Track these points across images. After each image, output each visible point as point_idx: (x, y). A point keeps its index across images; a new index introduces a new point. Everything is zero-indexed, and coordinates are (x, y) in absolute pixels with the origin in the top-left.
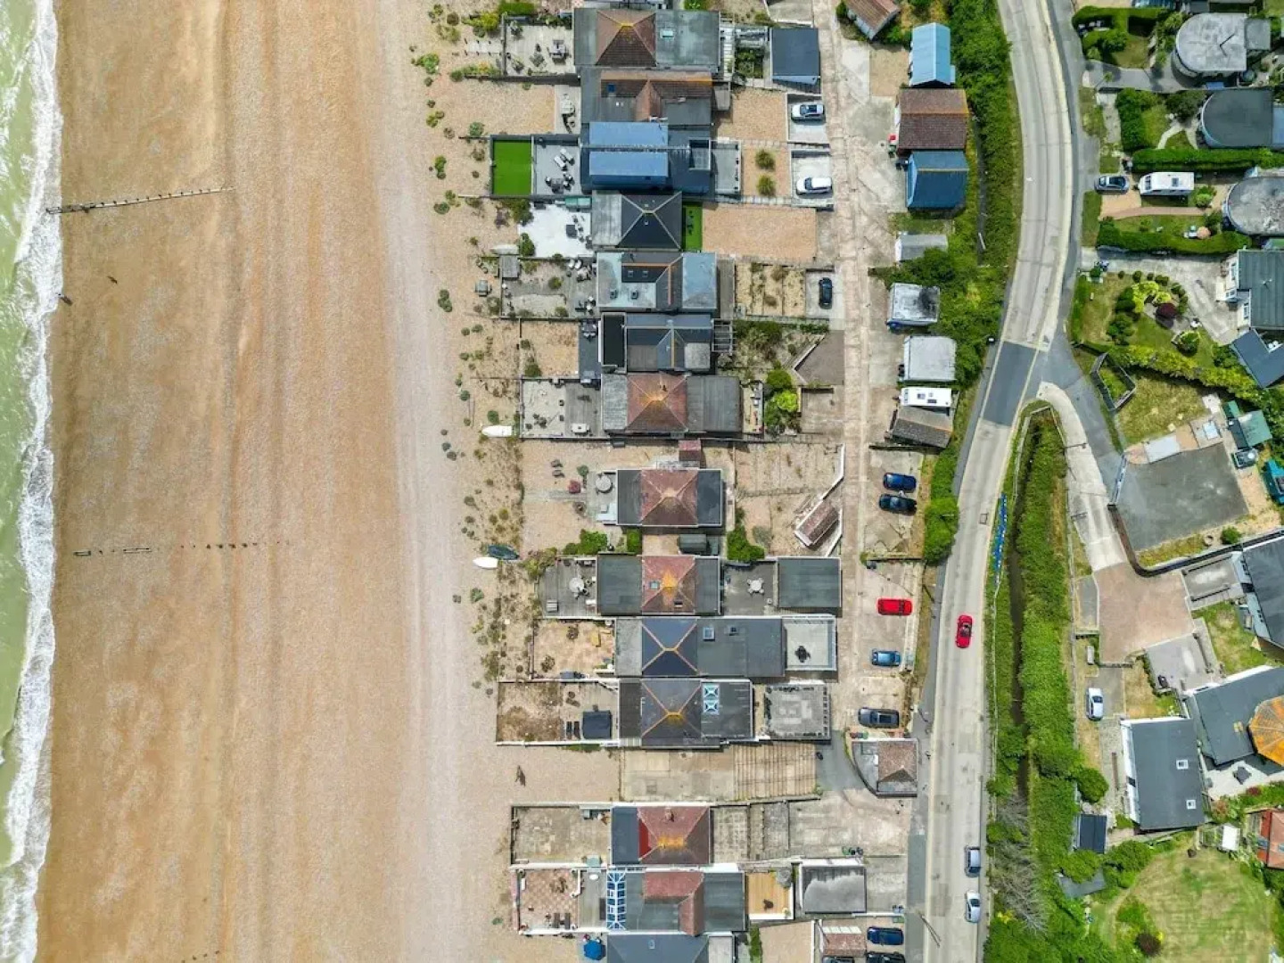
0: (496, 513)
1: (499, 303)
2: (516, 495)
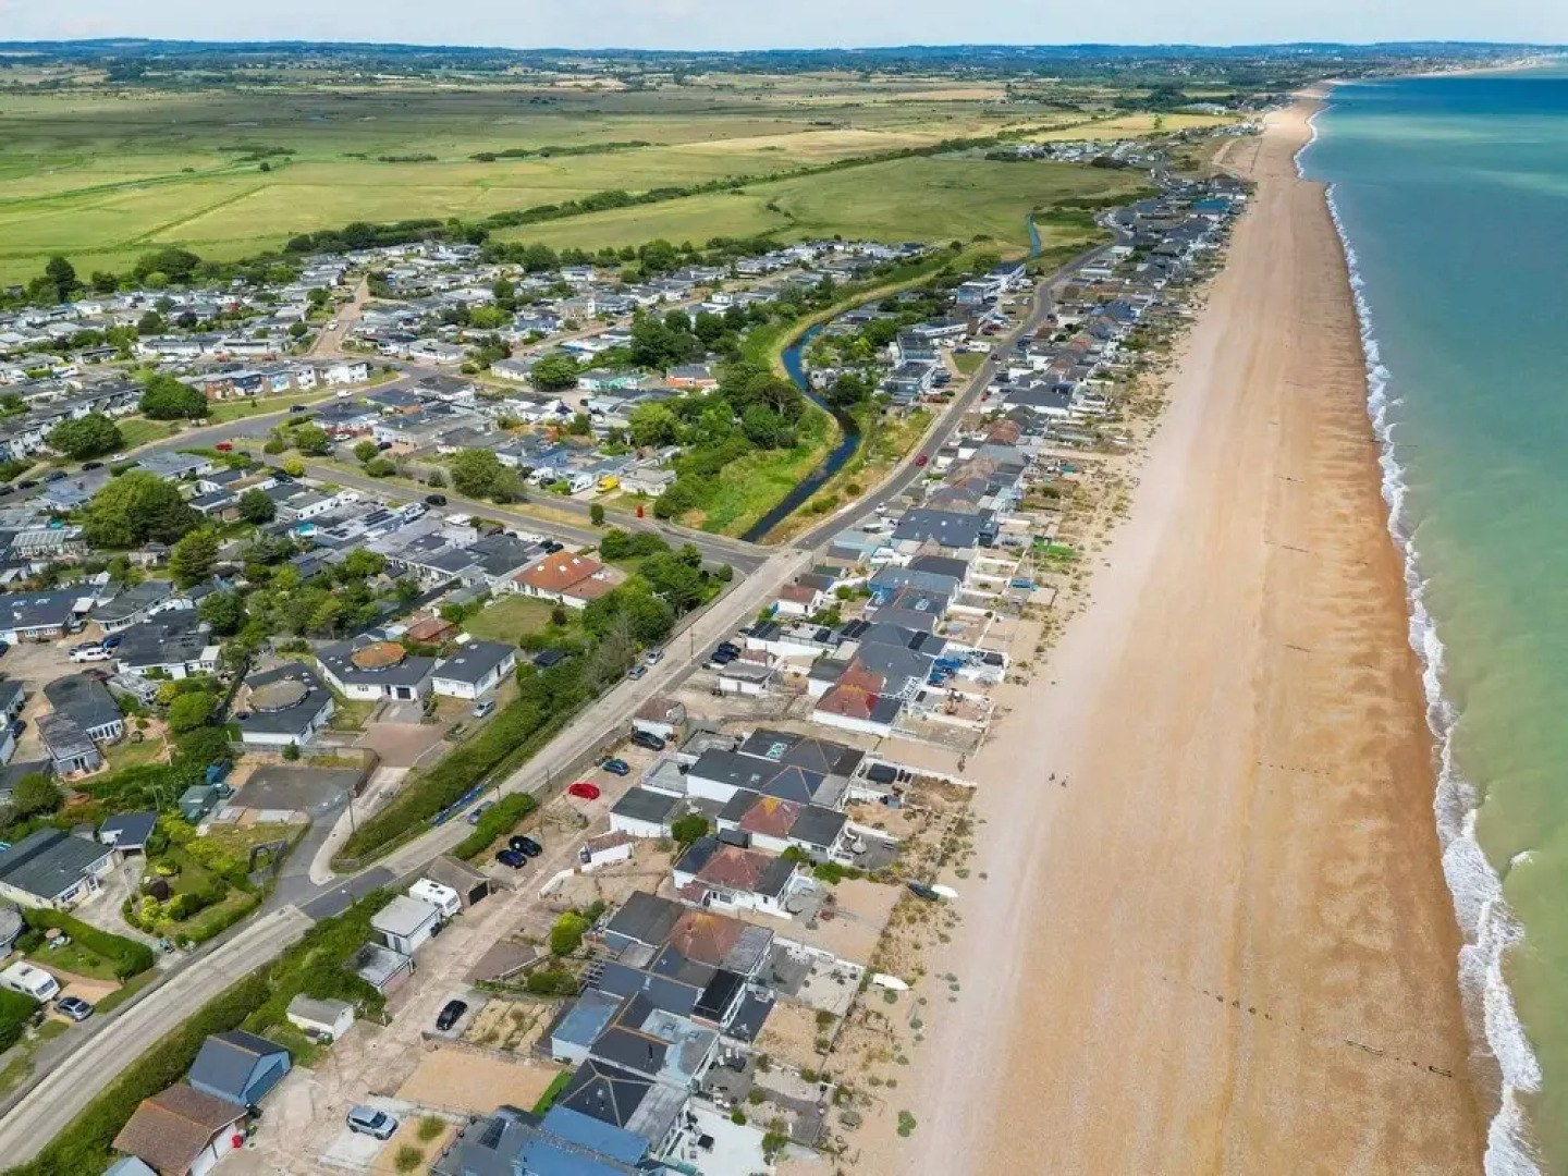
0: (918, 923)
1: (836, 1101)
2: (894, 931)
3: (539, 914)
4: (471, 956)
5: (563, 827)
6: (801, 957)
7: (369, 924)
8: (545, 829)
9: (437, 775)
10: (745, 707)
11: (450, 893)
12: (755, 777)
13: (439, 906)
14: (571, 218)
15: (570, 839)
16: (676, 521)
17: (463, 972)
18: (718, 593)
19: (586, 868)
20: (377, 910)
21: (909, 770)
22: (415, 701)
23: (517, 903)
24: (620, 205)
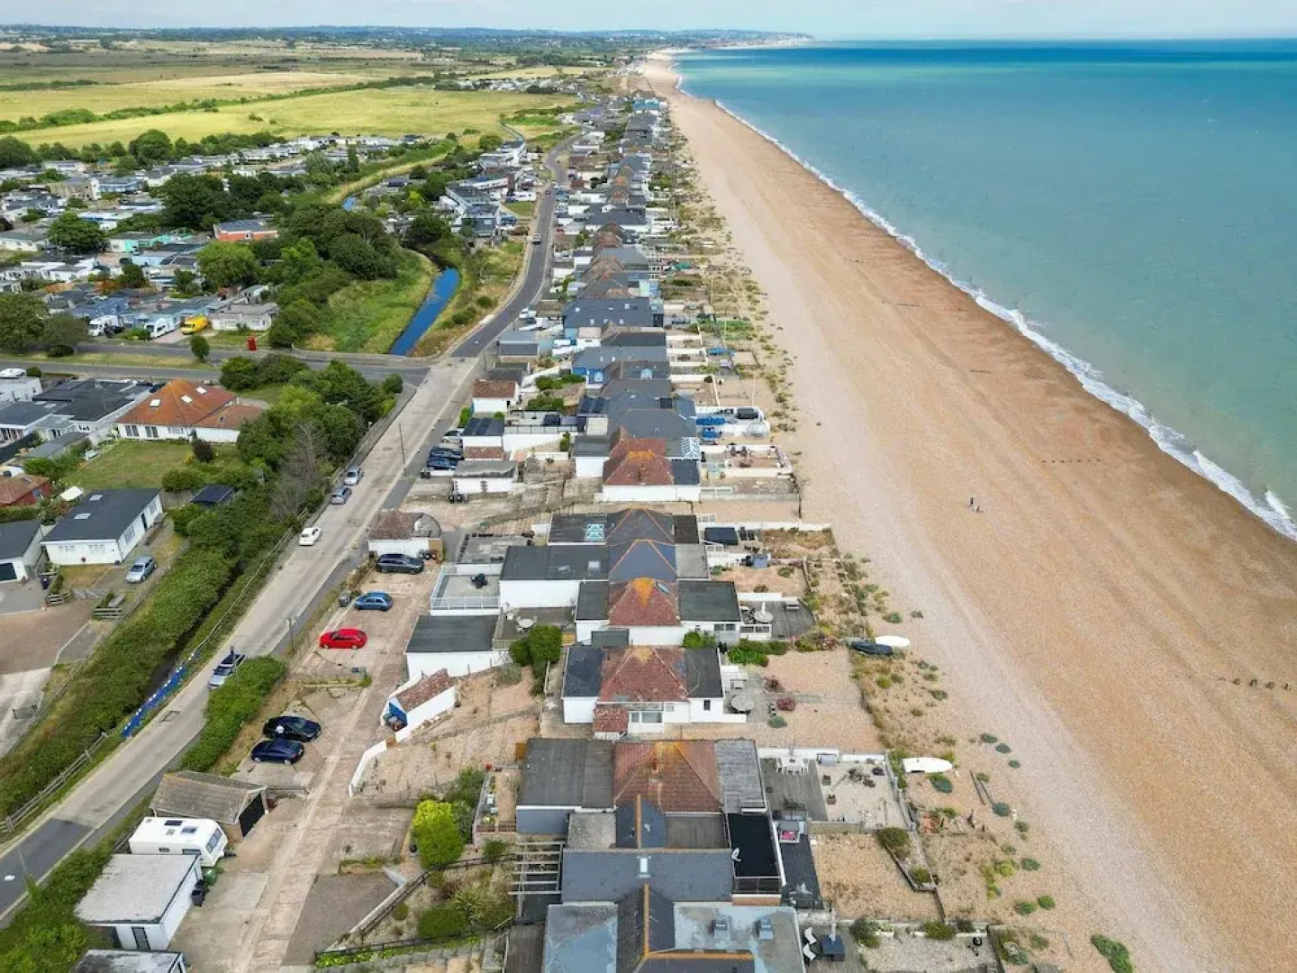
0: (894, 685)
2: (876, 703)
3: (364, 817)
4: (280, 917)
5: (336, 691)
6: (800, 764)
7: (74, 921)
8: (309, 700)
9: (103, 667)
10: (499, 507)
11: (207, 827)
12: (594, 565)
13: (196, 852)
14: (32, 131)
15: (354, 704)
16: (302, 347)
17: (277, 947)
18: (394, 405)
19: (401, 735)
20: (81, 893)
21: (749, 526)
22: (24, 581)
23: (317, 813)
24: (87, 121)
